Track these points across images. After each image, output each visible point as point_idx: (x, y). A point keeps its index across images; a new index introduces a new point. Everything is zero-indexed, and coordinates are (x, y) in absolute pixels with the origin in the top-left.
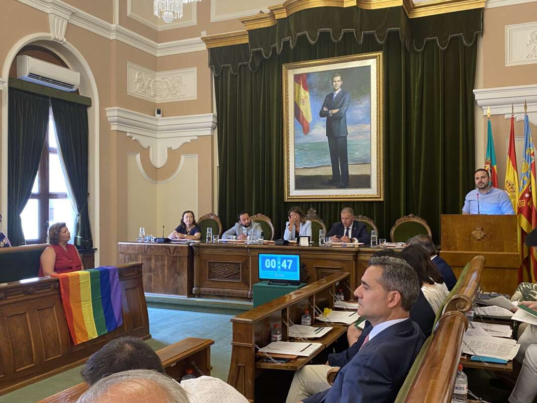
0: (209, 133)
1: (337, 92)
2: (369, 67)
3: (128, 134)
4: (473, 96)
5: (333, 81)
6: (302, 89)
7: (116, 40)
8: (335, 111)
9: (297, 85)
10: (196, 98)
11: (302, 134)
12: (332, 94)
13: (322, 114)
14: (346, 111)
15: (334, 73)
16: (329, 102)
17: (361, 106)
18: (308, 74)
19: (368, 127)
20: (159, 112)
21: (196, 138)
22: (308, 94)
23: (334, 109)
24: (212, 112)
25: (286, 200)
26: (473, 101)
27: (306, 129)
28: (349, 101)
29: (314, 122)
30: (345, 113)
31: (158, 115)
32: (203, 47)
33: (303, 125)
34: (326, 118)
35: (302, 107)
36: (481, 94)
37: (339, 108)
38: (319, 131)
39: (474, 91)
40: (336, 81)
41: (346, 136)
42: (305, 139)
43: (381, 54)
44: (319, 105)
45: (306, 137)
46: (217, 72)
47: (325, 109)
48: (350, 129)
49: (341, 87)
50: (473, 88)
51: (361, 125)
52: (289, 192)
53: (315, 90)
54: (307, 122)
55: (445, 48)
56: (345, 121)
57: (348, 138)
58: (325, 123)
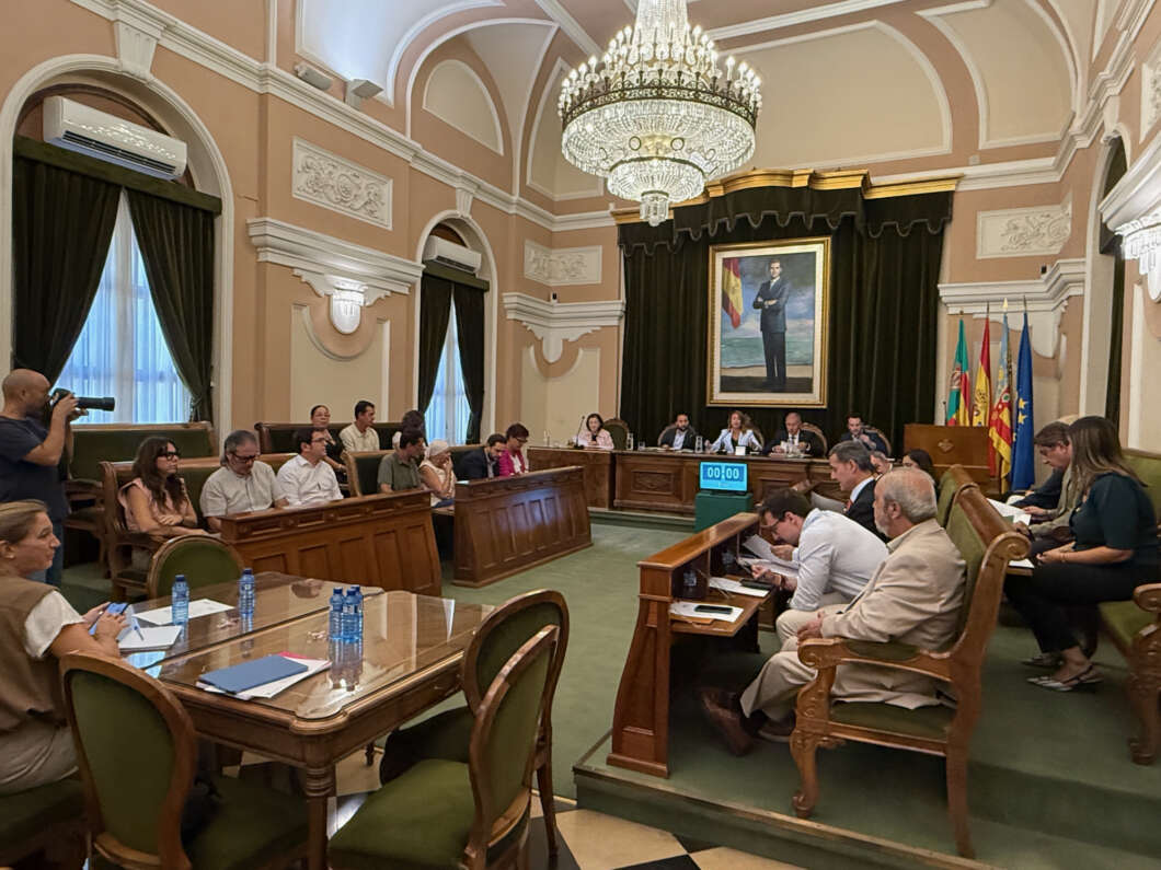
0: (615, 322)
1: (775, 281)
2: (814, 253)
3: (525, 324)
4: (937, 291)
5: (770, 268)
6: (732, 276)
7: (516, 215)
8: (773, 302)
9: (727, 270)
10: (600, 282)
11: (731, 327)
12: (769, 282)
13: (756, 305)
14: (786, 302)
15: (772, 258)
16: (766, 292)
17: (803, 298)
18: (740, 259)
19: (811, 322)
20: (555, 297)
21: (598, 328)
22: (739, 281)
23: (771, 300)
24: (619, 299)
25: (709, 405)
26: (937, 298)
27: (736, 324)
28: (790, 292)
29: (746, 314)
30: (784, 306)
31: (553, 302)
32: (613, 222)
33: (732, 316)
34: (760, 310)
35: (731, 297)
36: (946, 290)
37: (777, 299)
38: (752, 326)
39: (939, 286)
40: (774, 268)
41: (784, 333)
42: (734, 334)
43: (829, 238)
44: (753, 294)
45: (736, 332)
46: (627, 252)
47: (760, 300)
48: (790, 324)
49: (780, 275)
50: (937, 283)
51: (803, 320)
52: (712, 396)
53: (749, 277)
54: (737, 314)
55: (906, 235)
56: (784, 315)
57: (787, 334)
58: (759, 317)
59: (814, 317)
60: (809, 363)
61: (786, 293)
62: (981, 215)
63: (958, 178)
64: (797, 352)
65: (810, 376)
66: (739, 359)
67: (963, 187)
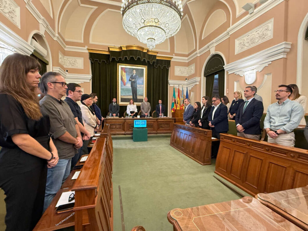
0: (88, 81)
1: (134, 75)
2: (143, 69)
4: (168, 81)
5: (133, 71)
6: (123, 72)
8: (134, 80)
9: (122, 70)
10: (83, 68)
11: (123, 85)
12: (133, 75)
13: (130, 80)
15: (134, 69)
16: (132, 77)
17: (141, 80)
18: (125, 68)
19: (143, 86)
20: (67, 71)
21: (83, 82)
22: (125, 74)
23: (133, 79)
24: (90, 74)
26: (168, 83)
27: (125, 84)
28: (138, 78)
29: (127, 82)
30: (137, 81)
32: (87, 51)
33: (123, 82)
34: (131, 82)
35: (123, 77)
37: (135, 79)
38: (129, 85)
41: (136, 88)
42: (124, 87)
43: (147, 66)
46: (93, 61)
47: (131, 79)
48: (138, 86)
50: (168, 79)
51: (141, 85)
53: (128, 73)
54: (125, 82)
55: (162, 68)
56: (136, 83)
57: (137, 88)
58: (130, 83)
59: (143, 85)
60: (142, 95)
61: (137, 78)
62: (175, 66)
63: (172, 58)
64: (140, 93)
66: (126, 94)
67: (172, 60)
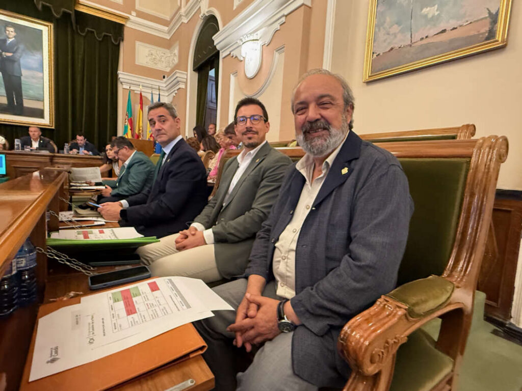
1: (11, 40)
2: (41, 31)
5: (6, 30)
8: (9, 54)
12: (5, 40)
15: (8, 24)
17: (34, 57)
19: (40, 75)
26: (117, 78)
36: (122, 75)
37: (13, 53)
40: (9, 31)
43: (52, 25)
48: (25, 72)
49: (15, 37)
50: (117, 70)
51: (35, 72)
55: (100, 39)
56: (19, 65)
57: (22, 78)
59: (43, 71)
60: (40, 100)
61: (20, 51)
62: (137, 43)
63: (127, 19)
64: (31, 92)
65: (41, 108)
67: (128, 25)
